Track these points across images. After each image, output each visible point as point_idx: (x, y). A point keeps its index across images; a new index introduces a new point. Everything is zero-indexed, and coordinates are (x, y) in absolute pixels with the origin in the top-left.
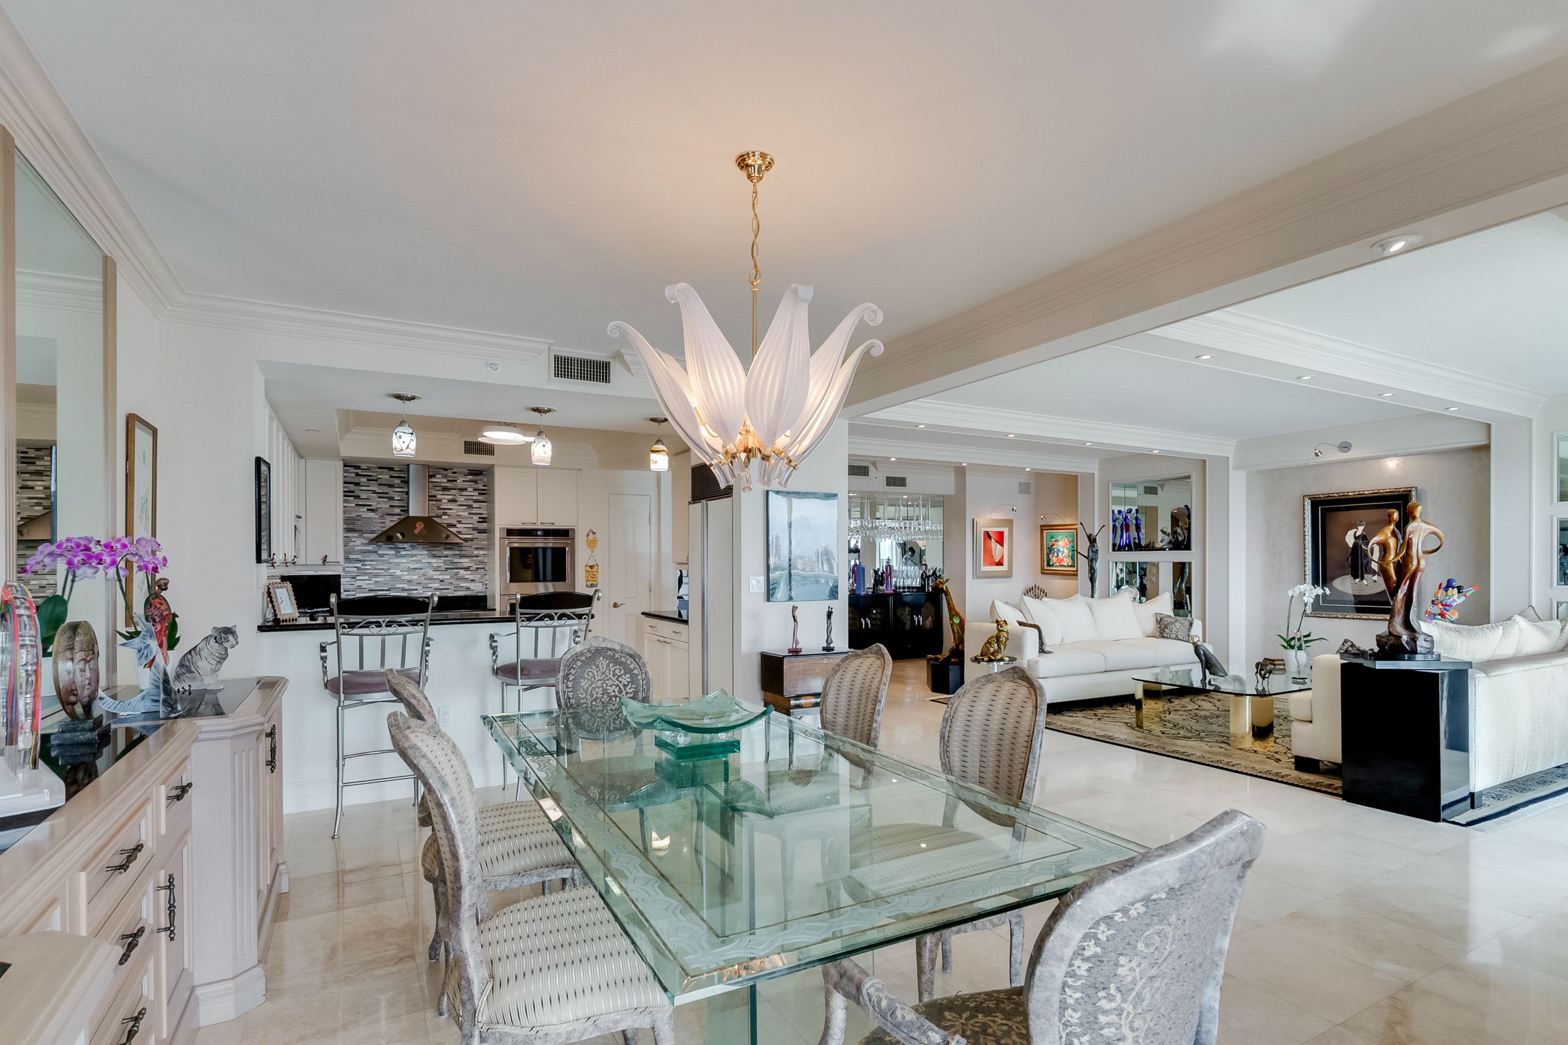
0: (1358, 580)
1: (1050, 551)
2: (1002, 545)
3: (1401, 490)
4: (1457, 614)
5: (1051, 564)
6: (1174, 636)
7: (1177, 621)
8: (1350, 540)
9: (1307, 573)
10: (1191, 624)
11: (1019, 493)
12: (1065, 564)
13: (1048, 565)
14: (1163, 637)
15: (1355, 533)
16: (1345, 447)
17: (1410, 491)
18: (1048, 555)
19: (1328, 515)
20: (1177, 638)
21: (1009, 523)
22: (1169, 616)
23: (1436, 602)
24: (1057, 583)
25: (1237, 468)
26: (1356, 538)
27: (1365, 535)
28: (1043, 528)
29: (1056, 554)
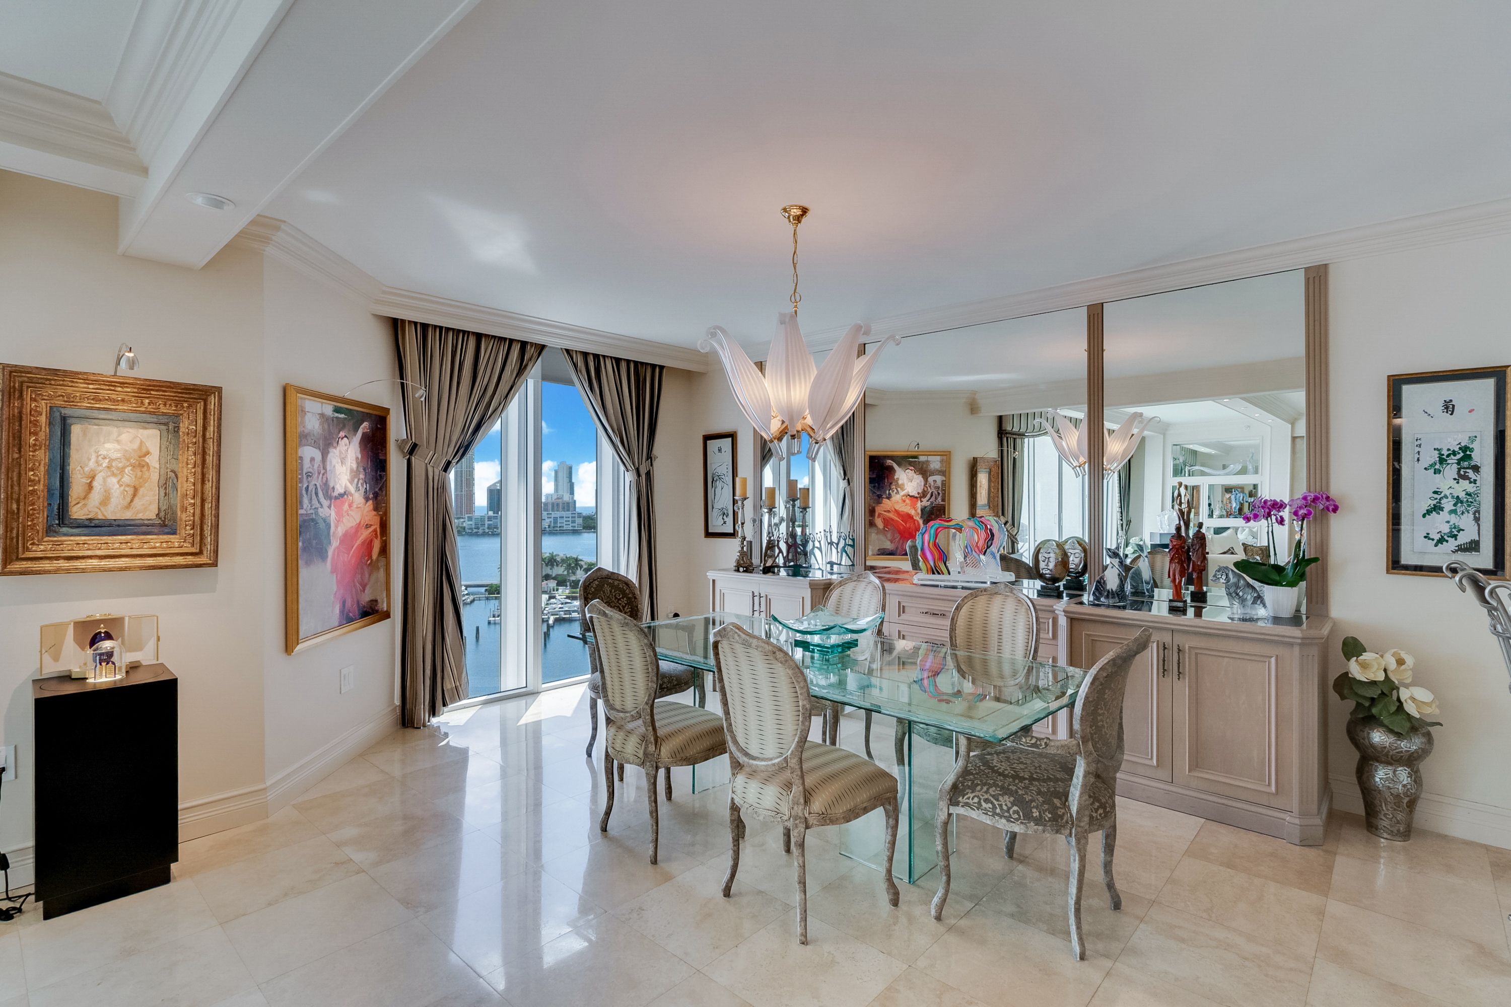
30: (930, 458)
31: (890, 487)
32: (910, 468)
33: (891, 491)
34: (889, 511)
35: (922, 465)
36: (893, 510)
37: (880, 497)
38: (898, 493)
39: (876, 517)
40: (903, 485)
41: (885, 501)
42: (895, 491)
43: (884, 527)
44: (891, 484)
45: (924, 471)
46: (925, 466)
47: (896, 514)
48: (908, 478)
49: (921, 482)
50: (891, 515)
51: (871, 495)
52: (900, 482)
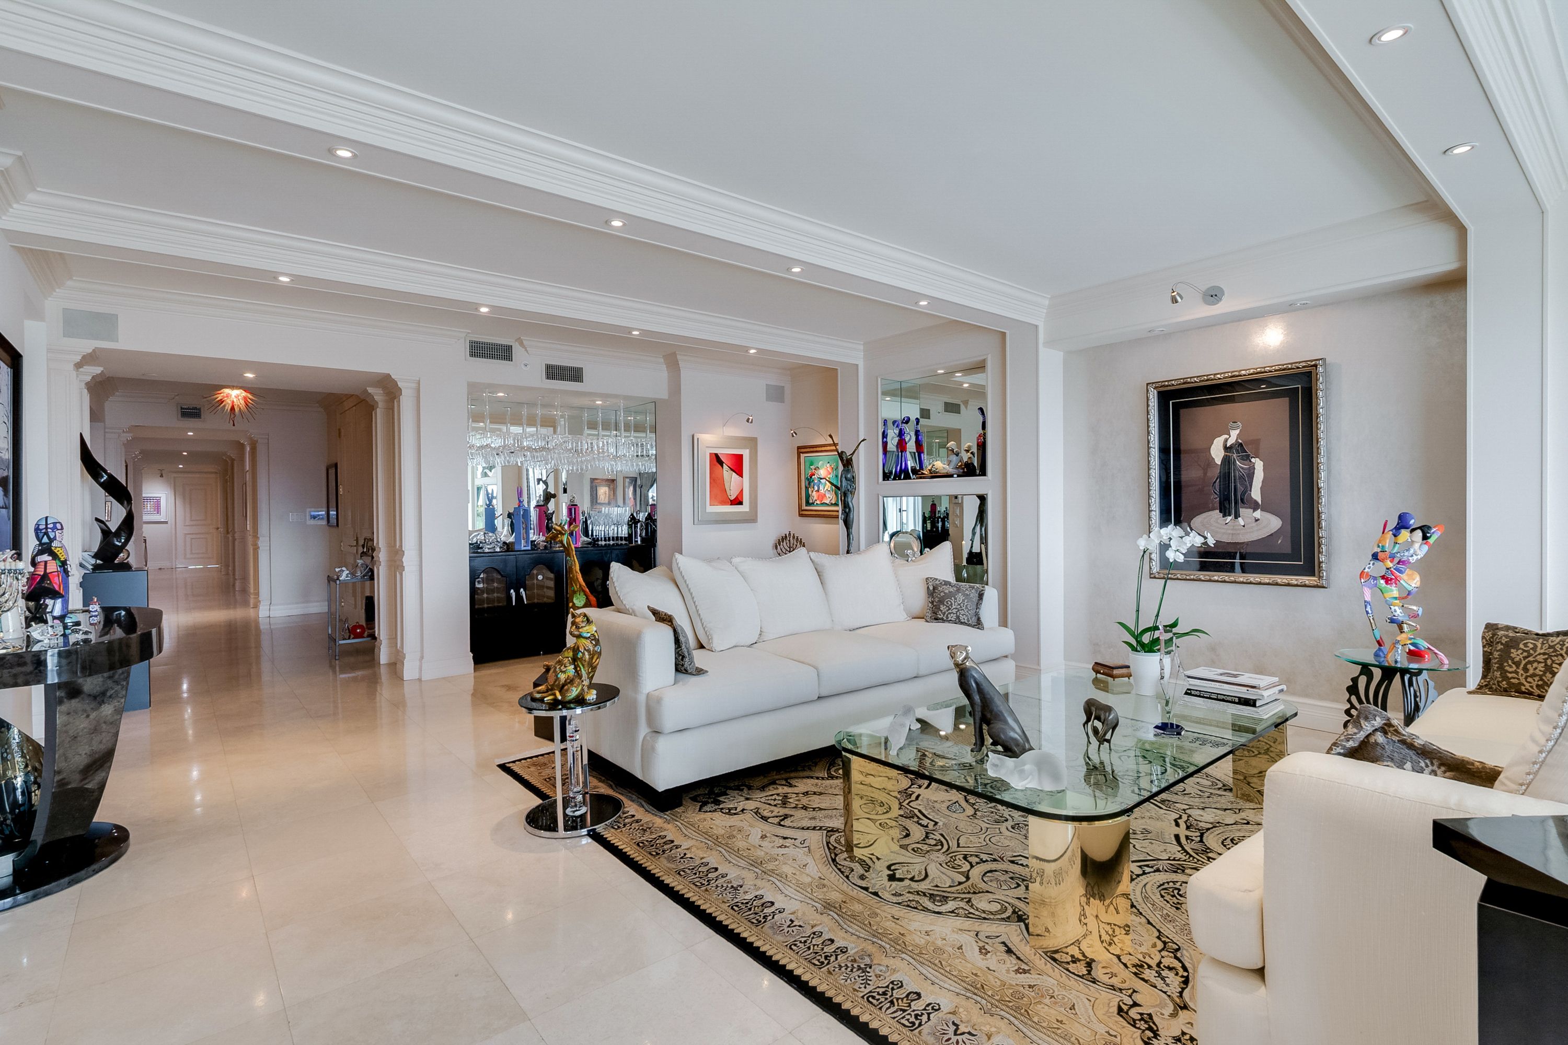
0: (1229, 518)
1: (809, 484)
2: (740, 474)
3: (1300, 365)
4: (1418, 578)
5: (811, 501)
6: (953, 617)
7: (958, 590)
8: (1217, 453)
9: (1153, 508)
10: (981, 596)
11: (767, 400)
12: (828, 502)
13: (808, 503)
14: (936, 619)
15: (1226, 440)
16: (1213, 296)
17: (1316, 366)
18: (807, 488)
19: (1183, 412)
20: (958, 621)
21: (752, 442)
22: (947, 583)
23: (1381, 556)
24: (818, 530)
25: (1050, 344)
26: (1226, 449)
27: (1241, 445)
28: (801, 450)
29: (816, 488)
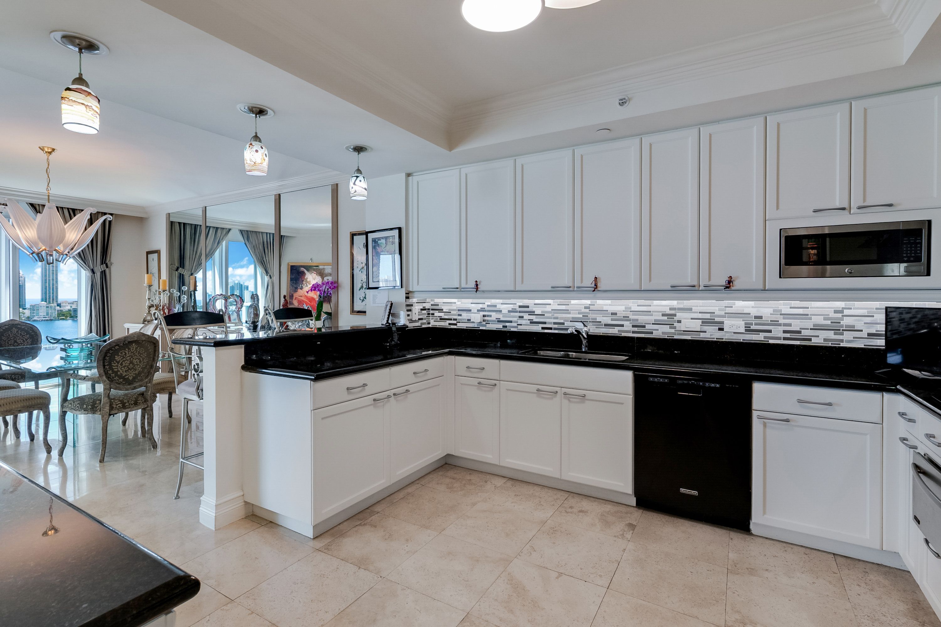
30: (325, 267)
31: (302, 283)
32: (314, 272)
33: (303, 285)
34: (301, 296)
35: (321, 271)
36: (304, 295)
37: (296, 288)
38: (307, 286)
39: (294, 300)
40: (310, 281)
41: (299, 290)
42: (305, 285)
43: (298, 305)
44: (303, 281)
45: (321, 274)
46: (322, 271)
47: (305, 298)
48: (313, 278)
49: (320, 280)
50: (303, 298)
51: (291, 287)
52: (308, 280)
